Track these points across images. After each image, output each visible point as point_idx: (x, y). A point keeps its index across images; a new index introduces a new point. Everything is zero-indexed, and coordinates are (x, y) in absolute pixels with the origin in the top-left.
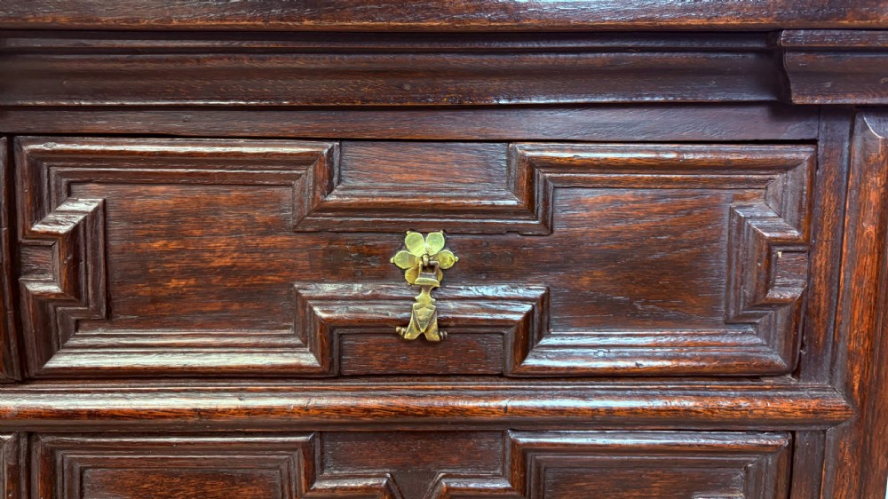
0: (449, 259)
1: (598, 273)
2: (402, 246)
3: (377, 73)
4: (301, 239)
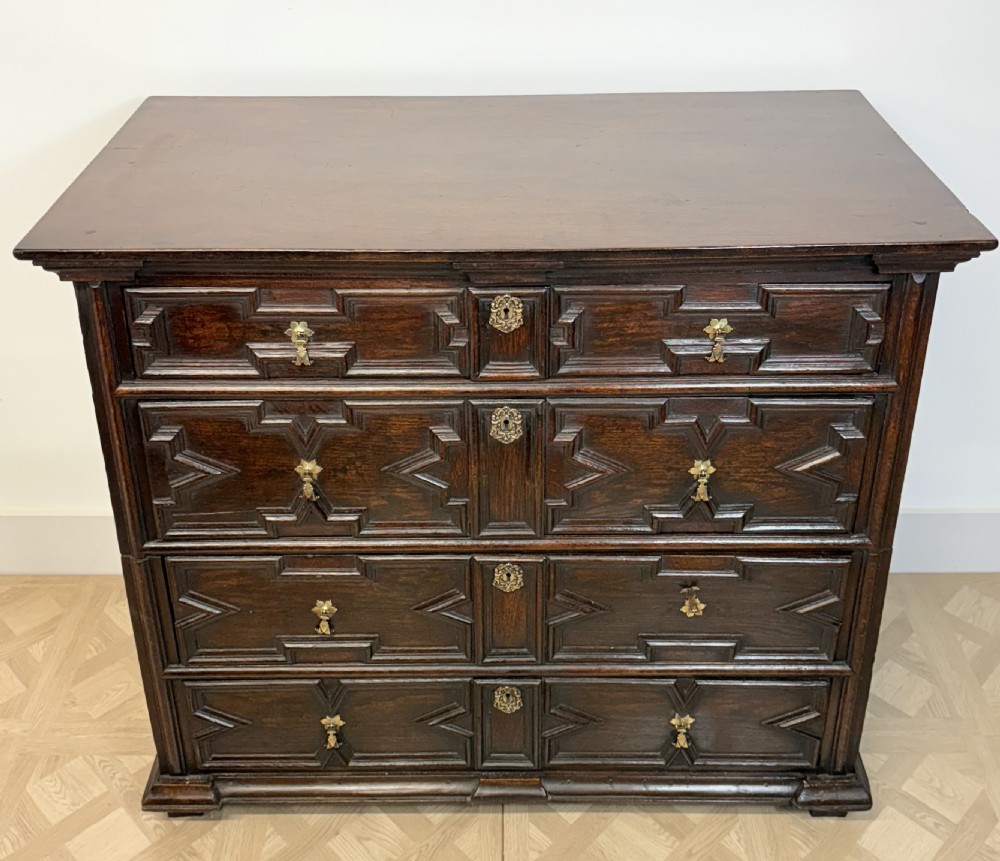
0: (729, 330)
1: (794, 333)
2: (709, 325)
4: (666, 322)
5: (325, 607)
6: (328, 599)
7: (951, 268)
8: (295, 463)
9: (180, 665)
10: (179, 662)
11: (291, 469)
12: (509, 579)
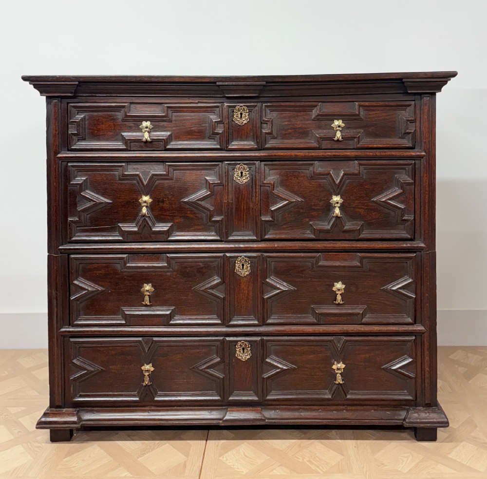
0: (343, 125)
1: (373, 128)
2: (334, 123)
3: (330, 88)
4: (314, 122)
5: (148, 287)
6: (150, 283)
7: (440, 90)
8: (139, 197)
9: (70, 327)
10: (69, 325)
11: (137, 200)
12: (243, 267)
